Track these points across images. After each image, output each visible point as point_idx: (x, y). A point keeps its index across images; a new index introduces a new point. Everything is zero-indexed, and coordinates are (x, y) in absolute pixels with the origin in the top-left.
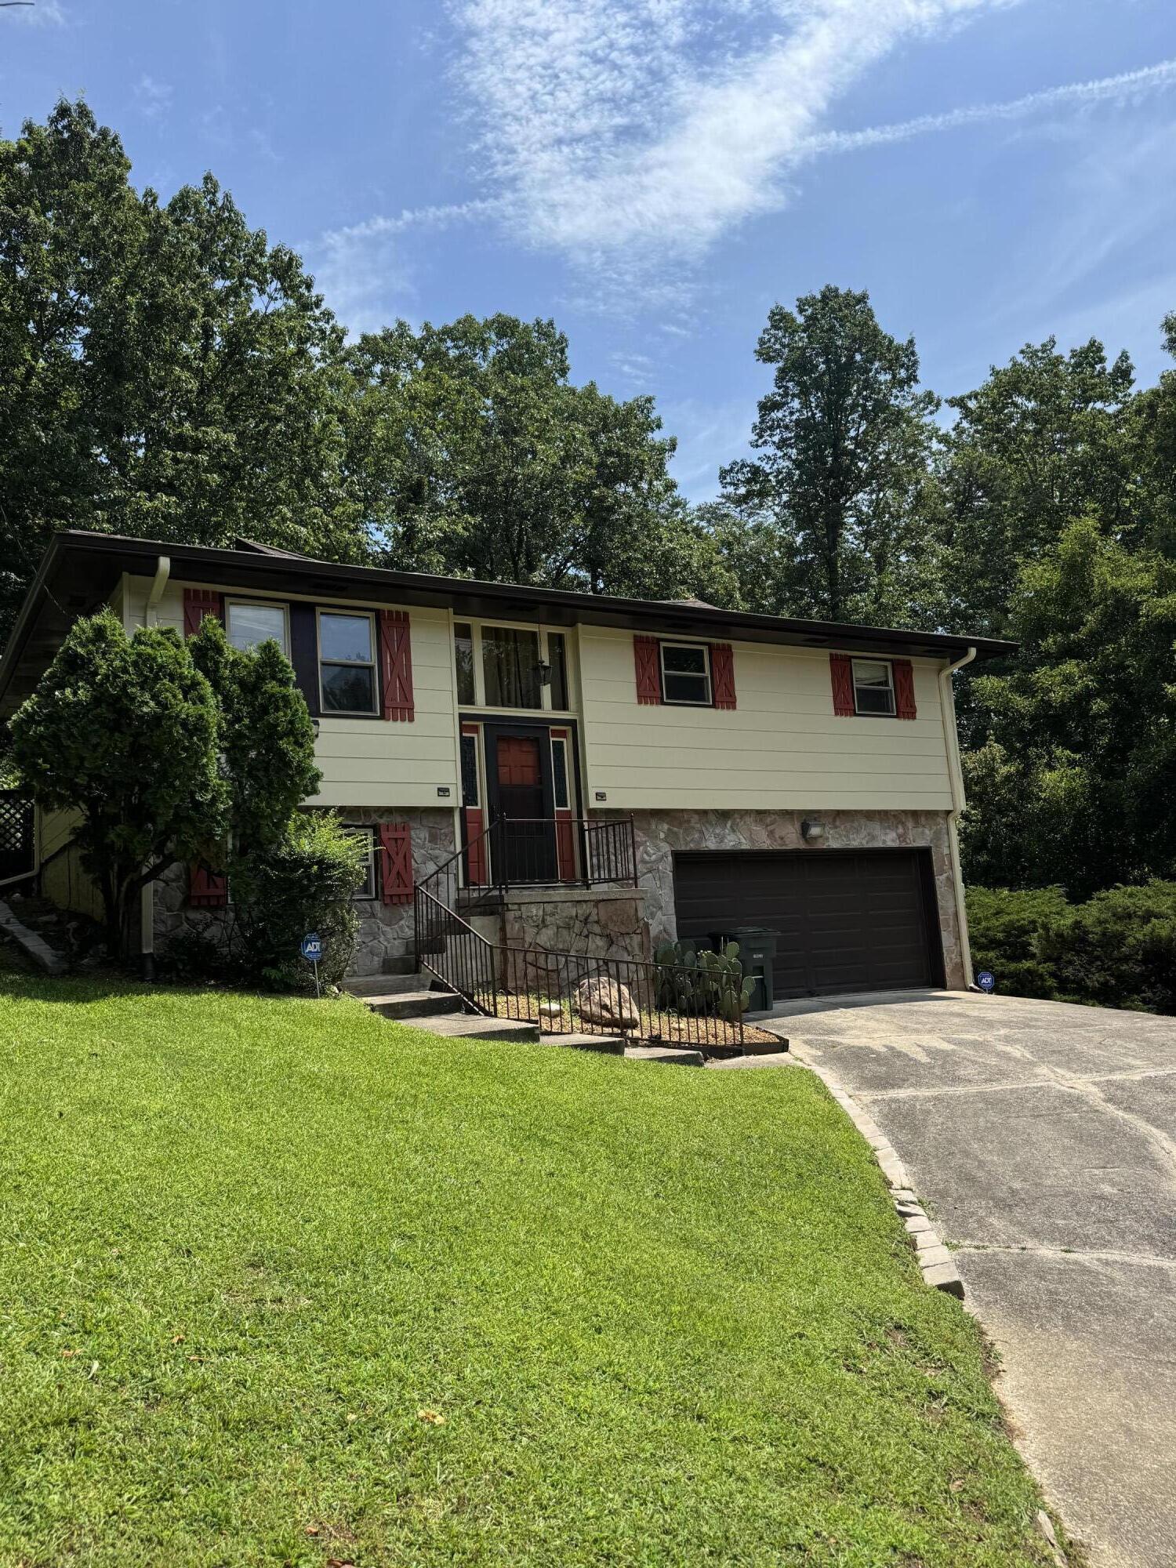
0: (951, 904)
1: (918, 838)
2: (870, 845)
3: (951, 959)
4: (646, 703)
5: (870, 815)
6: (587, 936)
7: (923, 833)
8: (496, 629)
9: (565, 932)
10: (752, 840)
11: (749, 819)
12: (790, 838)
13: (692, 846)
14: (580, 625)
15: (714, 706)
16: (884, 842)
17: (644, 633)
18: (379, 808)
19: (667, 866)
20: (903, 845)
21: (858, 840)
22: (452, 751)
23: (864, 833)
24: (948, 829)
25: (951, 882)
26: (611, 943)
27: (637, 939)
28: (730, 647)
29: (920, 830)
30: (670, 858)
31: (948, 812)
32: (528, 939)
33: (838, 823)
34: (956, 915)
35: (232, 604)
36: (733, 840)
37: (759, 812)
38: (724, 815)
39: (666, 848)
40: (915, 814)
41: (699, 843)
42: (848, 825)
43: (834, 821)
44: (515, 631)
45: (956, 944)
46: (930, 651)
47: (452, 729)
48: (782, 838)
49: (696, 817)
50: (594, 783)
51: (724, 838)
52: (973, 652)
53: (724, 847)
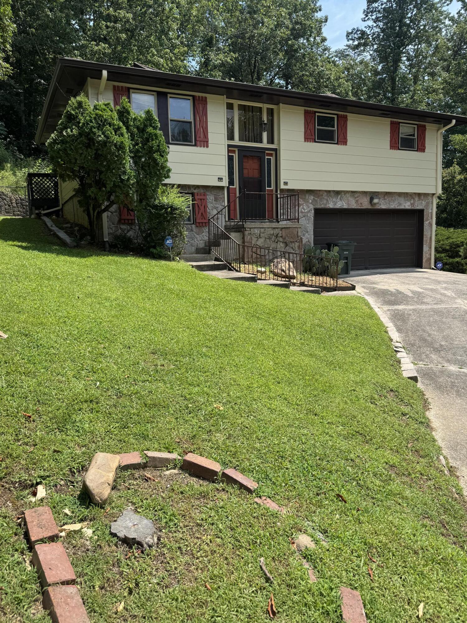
0: (429, 233)
1: (419, 205)
2: (398, 208)
3: (426, 257)
4: (308, 141)
5: (400, 194)
6: (277, 242)
7: (422, 203)
8: (244, 105)
9: (268, 240)
10: (348, 204)
11: (348, 195)
12: (365, 204)
13: (323, 206)
14: (281, 104)
15: (337, 144)
16: (405, 206)
17: (309, 109)
18: (194, 185)
19: (312, 214)
20: (413, 208)
21: (393, 205)
22: (224, 162)
23: (396, 202)
24: (432, 202)
25: (431, 225)
26: (286, 245)
27: (297, 244)
28: (346, 116)
29: (420, 201)
30: (313, 211)
31: (434, 194)
32: (253, 243)
33: (386, 198)
34: (431, 238)
35: (133, 92)
36: (341, 204)
37: (353, 192)
38: (338, 193)
39: (312, 207)
40: (419, 195)
41: (326, 205)
42: (390, 198)
43: (384, 197)
44: (252, 106)
45: (430, 250)
46: (435, 121)
47: (224, 151)
48: (361, 204)
49: (326, 193)
50: (283, 177)
51: (336, 203)
52: (454, 122)
53: (336, 207)
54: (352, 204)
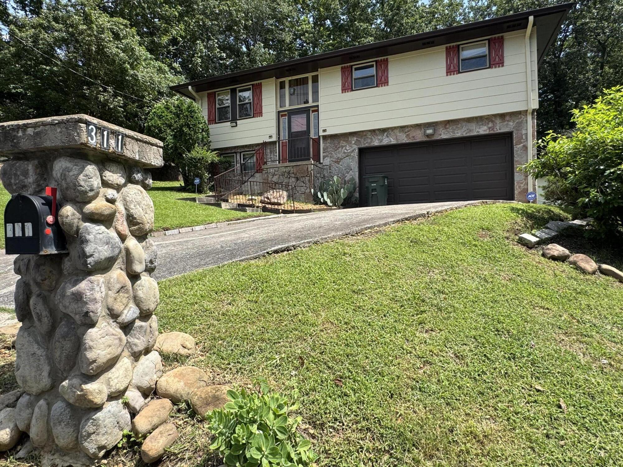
1: (501, 128)
2: (468, 135)
3: (520, 187)
4: (345, 92)
5: (470, 120)
8: (294, 79)
9: (281, 177)
10: (397, 139)
11: (395, 131)
12: (419, 136)
13: (367, 145)
14: (319, 69)
15: (377, 86)
16: (478, 132)
19: (356, 153)
20: (492, 132)
21: (459, 133)
22: (274, 123)
23: (464, 129)
24: (527, 120)
25: (525, 148)
29: (506, 123)
30: (357, 151)
31: (525, 111)
33: (447, 127)
35: (218, 94)
36: (386, 141)
37: (403, 127)
38: (383, 131)
39: (356, 147)
40: (502, 115)
41: (371, 142)
42: (454, 127)
43: (446, 125)
44: (301, 78)
45: (525, 179)
47: (274, 116)
48: (413, 137)
49: (370, 133)
50: (322, 126)
51: (382, 140)
52: (531, 18)
53: (382, 144)
54: (403, 139)
